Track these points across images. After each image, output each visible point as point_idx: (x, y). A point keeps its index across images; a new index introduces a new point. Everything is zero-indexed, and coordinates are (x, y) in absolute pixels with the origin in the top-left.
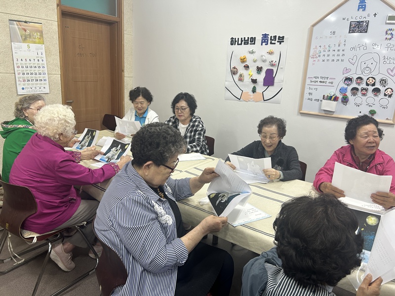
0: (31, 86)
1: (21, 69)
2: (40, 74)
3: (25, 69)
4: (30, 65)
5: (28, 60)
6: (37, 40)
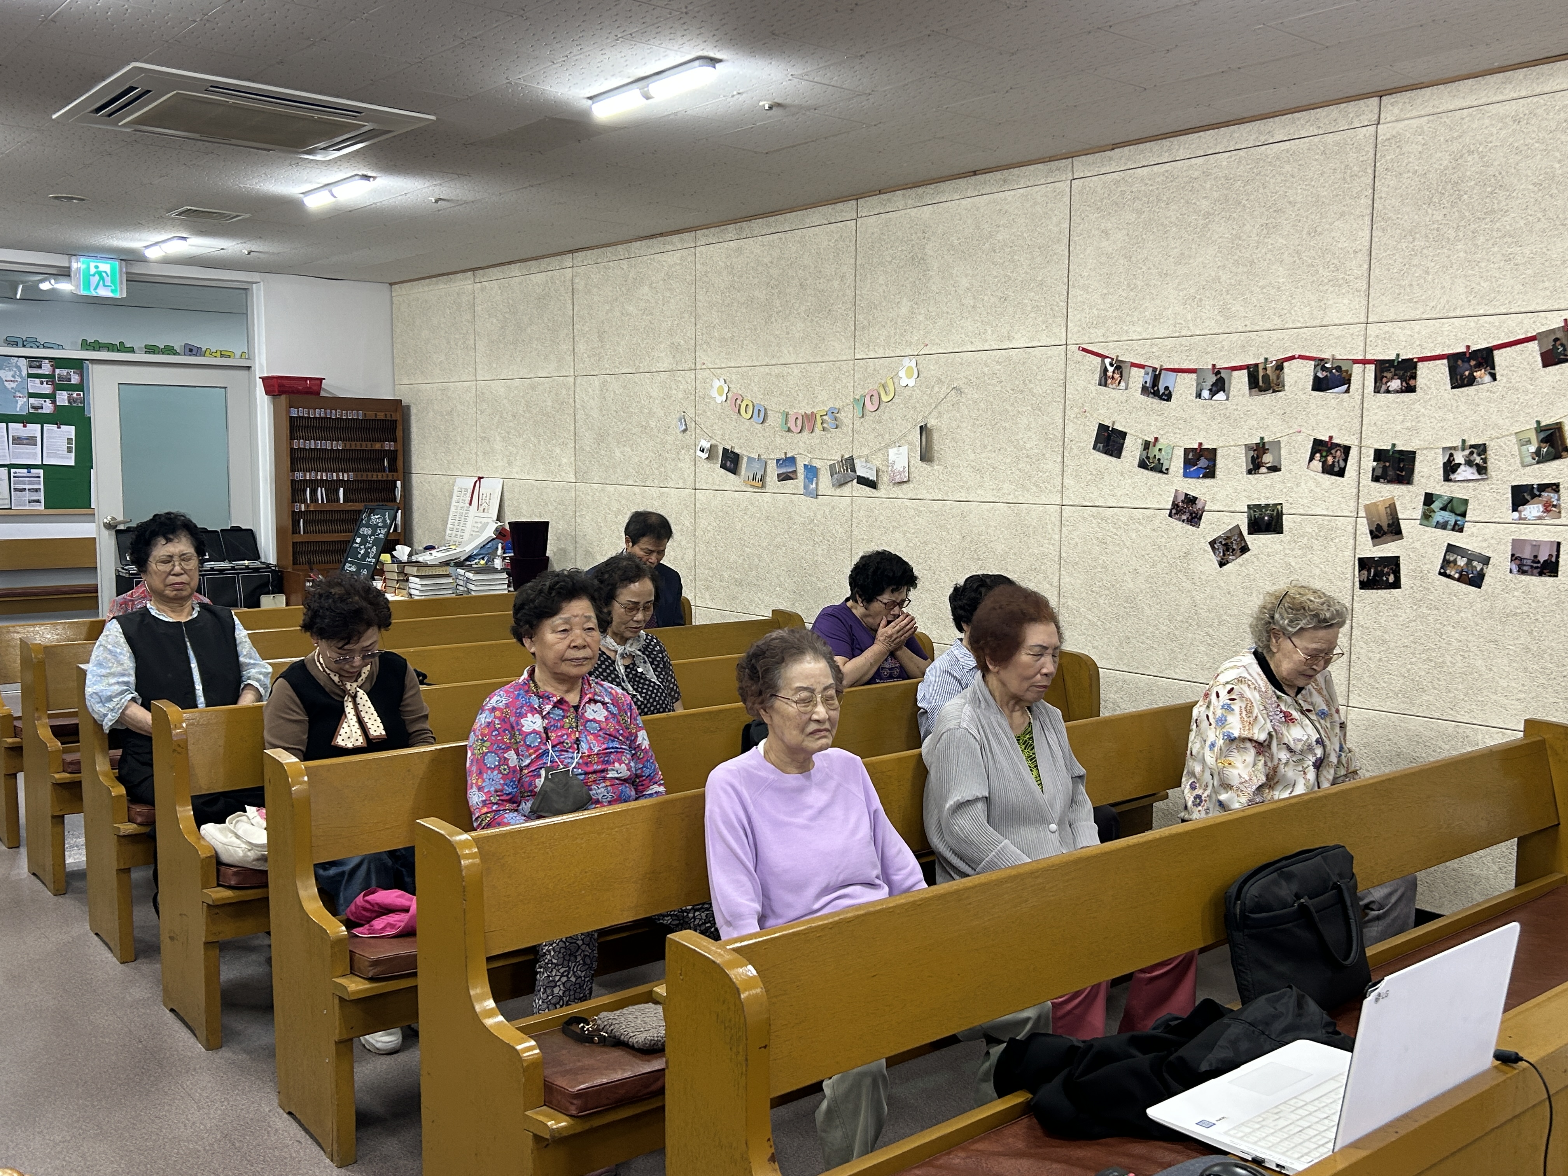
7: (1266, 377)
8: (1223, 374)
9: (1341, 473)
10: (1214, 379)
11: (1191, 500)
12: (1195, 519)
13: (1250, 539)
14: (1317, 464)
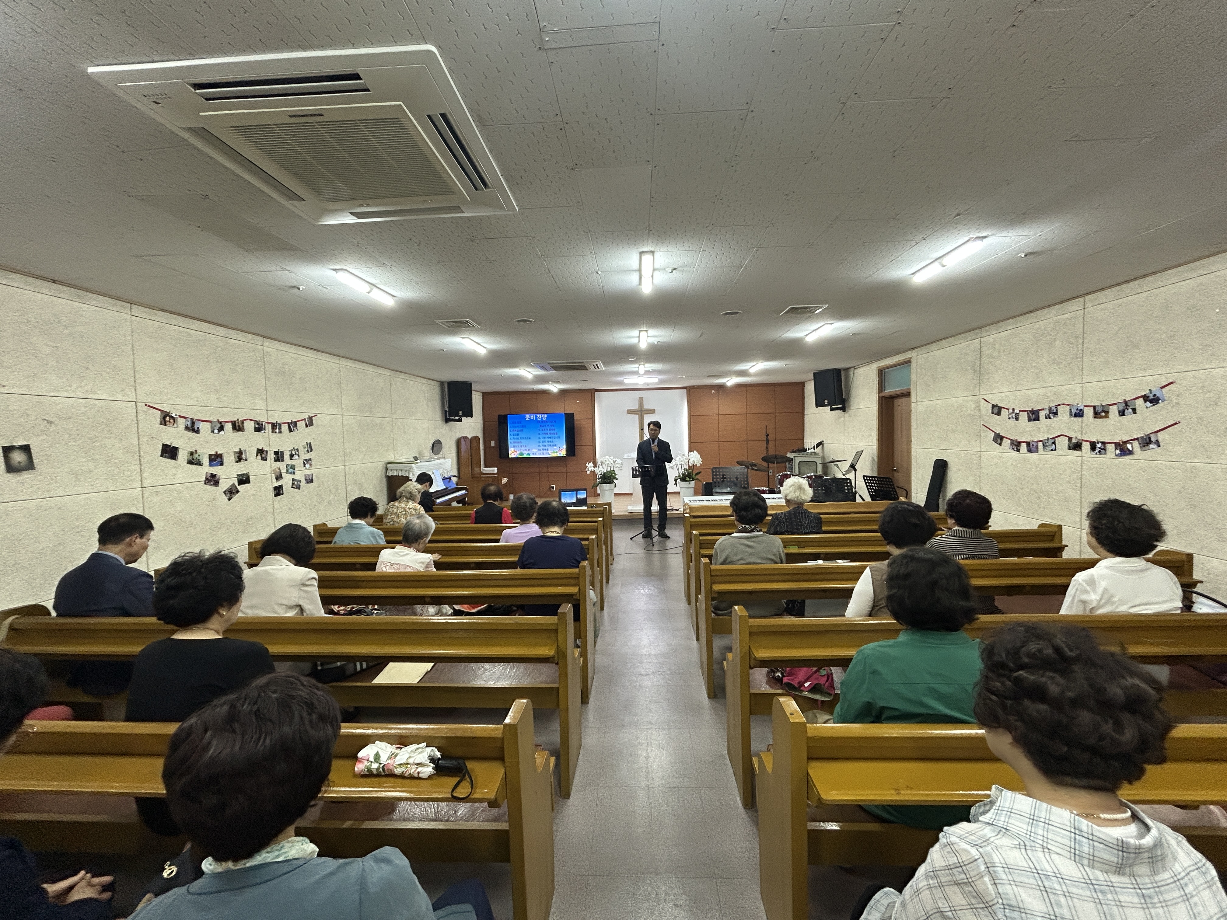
7: (239, 426)
8: (223, 424)
9: (266, 460)
10: (219, 425)
11: (213, 476)
12: (216, 483)
13: (239, 487)
14: (259, 457)
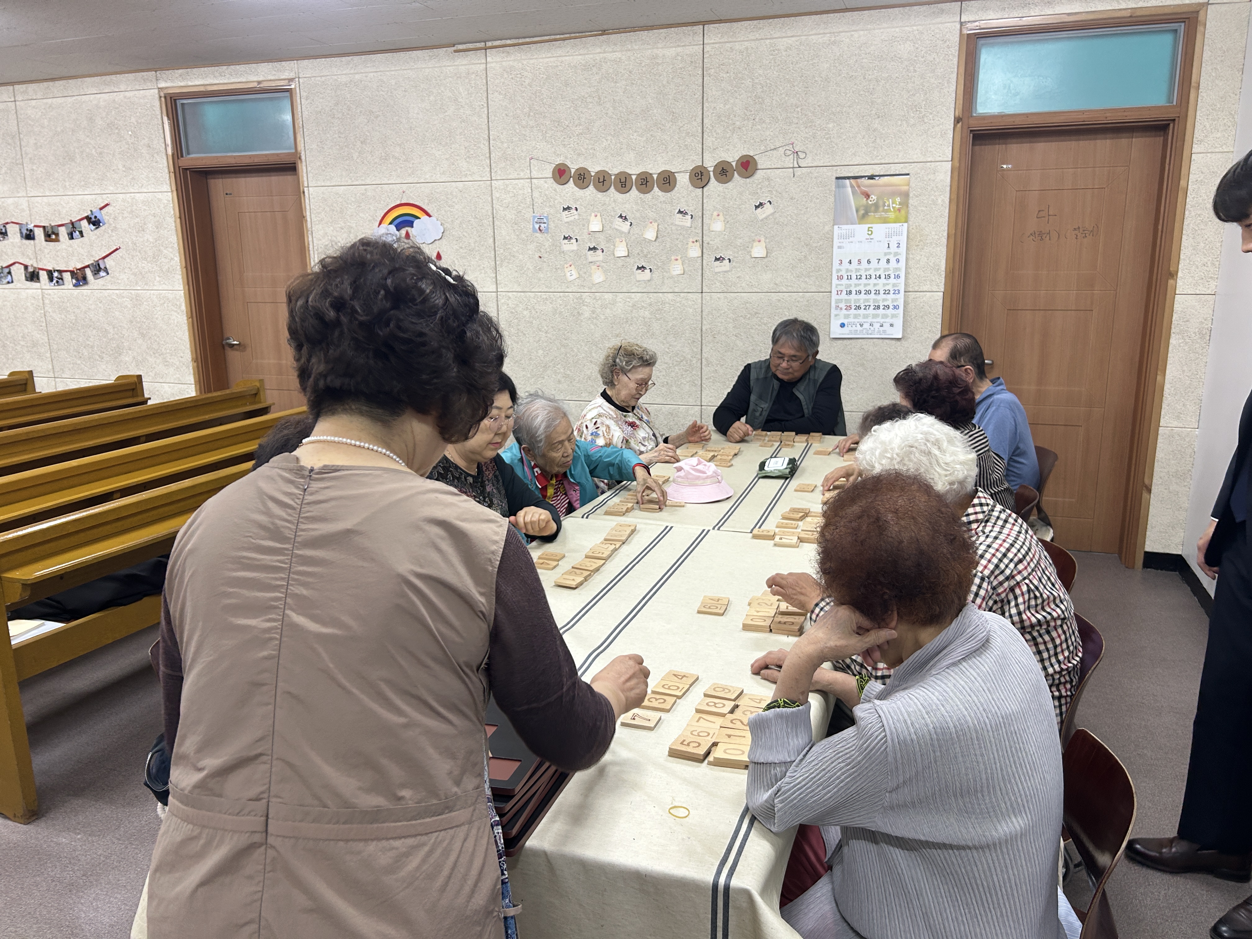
0: (861, 320)
1: (845, 281)
2: (887, 292)
3: (854, 281)
4: (868, 273)
5: (864, 262)
6: (892, 215)
